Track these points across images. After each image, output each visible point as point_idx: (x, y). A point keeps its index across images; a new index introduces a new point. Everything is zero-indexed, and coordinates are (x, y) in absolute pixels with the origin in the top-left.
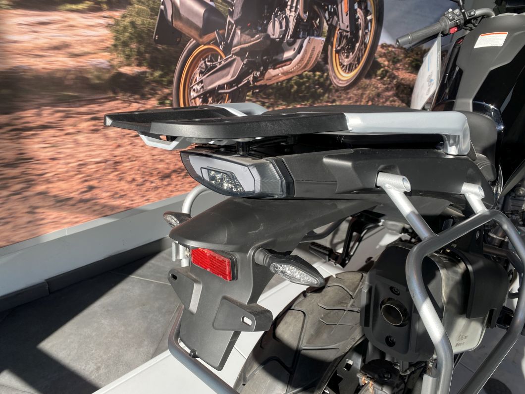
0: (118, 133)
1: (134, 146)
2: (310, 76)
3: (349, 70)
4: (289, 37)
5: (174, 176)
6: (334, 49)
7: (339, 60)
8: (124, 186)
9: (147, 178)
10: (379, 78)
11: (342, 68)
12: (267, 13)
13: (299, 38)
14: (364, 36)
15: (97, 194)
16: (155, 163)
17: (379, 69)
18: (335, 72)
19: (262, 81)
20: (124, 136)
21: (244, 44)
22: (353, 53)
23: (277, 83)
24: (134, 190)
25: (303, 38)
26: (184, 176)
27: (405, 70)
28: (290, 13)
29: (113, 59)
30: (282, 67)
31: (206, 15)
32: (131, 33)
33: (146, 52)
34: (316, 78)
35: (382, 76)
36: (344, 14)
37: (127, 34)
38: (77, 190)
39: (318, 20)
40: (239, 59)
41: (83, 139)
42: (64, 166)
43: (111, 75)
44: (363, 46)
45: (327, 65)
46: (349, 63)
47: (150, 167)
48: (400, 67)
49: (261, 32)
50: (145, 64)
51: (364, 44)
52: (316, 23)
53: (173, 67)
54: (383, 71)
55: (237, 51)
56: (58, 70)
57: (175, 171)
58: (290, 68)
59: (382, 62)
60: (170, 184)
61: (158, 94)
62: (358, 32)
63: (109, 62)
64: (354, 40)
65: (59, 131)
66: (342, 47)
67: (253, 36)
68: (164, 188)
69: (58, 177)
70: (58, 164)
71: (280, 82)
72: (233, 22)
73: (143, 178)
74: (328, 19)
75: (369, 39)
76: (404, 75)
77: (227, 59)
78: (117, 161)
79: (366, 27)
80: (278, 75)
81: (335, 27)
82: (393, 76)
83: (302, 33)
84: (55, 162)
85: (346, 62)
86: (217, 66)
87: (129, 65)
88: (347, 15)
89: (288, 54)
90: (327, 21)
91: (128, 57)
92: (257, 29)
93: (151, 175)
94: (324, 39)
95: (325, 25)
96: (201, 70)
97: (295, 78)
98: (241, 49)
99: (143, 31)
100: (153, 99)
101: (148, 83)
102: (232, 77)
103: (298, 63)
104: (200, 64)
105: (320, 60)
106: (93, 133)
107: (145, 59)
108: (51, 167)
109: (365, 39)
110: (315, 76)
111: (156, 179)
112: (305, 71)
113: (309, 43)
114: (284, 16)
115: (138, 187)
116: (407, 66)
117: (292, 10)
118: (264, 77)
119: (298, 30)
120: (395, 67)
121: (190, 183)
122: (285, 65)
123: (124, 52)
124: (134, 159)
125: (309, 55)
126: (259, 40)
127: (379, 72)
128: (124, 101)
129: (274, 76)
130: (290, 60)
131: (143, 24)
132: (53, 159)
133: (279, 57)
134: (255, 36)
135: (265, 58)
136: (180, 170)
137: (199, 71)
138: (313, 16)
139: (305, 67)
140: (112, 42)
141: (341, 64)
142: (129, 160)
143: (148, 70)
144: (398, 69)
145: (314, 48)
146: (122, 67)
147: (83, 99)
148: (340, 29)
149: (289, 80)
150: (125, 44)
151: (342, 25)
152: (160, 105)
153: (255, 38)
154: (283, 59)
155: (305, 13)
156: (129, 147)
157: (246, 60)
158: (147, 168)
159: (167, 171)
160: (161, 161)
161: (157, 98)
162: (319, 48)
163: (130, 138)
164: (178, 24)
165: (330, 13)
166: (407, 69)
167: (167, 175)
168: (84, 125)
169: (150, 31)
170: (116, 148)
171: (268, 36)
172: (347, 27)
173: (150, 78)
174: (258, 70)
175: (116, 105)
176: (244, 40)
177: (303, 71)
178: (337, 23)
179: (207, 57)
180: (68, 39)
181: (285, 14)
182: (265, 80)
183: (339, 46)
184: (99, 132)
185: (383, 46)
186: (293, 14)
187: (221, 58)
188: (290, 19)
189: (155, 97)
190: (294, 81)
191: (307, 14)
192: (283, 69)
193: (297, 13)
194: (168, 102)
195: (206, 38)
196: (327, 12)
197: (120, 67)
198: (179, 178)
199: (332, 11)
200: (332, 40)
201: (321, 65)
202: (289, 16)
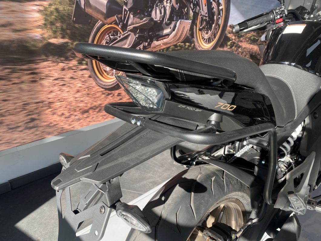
0: (50, 83)
1: (62, 91)
2: (182, 46)
3: (208, 42)
4: (166, 20)
5: (91, 112)
6: (198, 28)
7: (201, 35)
8: (56, 118)
9: (72, 113)
10: (229, 47)
11: (203, 41)
12: (151, 4)
13: (174, 21)
14: (218, 19)
15: (37, 124)
16: (78, 102)
17: (229, 41)
18: (199, 43)
19: (150, 49)
20: (55, 85)
21: (136, 24)
22: (210, 31)
23: (160, 50)
24: (64, 121)
25: (176, 20)
26: (98, 111)
27: (246, 42)
28: (167, 4)
29: (44, 33)
30: (162, 39)
31: (108, 4)
32: (56, 16)
33: (68, 29)
34: (187, 47)
35: (231, 46)
36: (204, 5)
37: (53, 17)
38: (24, 121)
39: (186, 9)
40: (132, 34)
41: (26, 87)
42: (13, 105)
43: (43, 44)
44: (217, 26)
45: (193, 39)
46: (208, 37)
47: (74, 105)
48: (243, 40)
49: (147, 16)
50: (67, 37)
51: (218, 24)
52: (184, 11)
53: (87, 40)
54: (231, 43)
55: (131, 28)
56: (5, 41)
57: (91, 108)
58: (169, 40)
59: (230, 37)
60: (89, 117)
61: (77, 57)
62: (214, 17)
63: (42, 35)
64: (211, 22)
65: (8, 82)
66: (203, 27)
67: (141, 19)
68: (85, 120)
69: (9, 113)
70: (9, 104)
71: (162, 49)
72: (127, 10)
73: (69, 113)
74: (192, 8)
75: (221, 22)
76: (246, 46)
77: (124, 34)
78: (51, 101)
79: (219, 14)
80: (160, 45)
81: (198, 14)
82: (238, 46)
83: (175, 17)
84: (7, 102)
85: (206, 36)
86: (117, 39)
87: (56, 38)
88: (205, 6)
89: (166, 31)
90: (192, 10)
91: (55, 32)
92: (144, 15)
93: (75, 111)
94: (191, 21)
95: (191, 12)
96: (106, 41)
97: (172, 47)
98: (134, 27)
99: (64, 15)
100: (74, 60)
101: (70, 50)
102: (128, 46)
103: (174, 37)
104: (106, 37)
105: (189, 35)
106: (32, 83)
107: (67, 34)
108: (4, 106)
109: (218, 22)
110: (185, 45)
111: (78, 114)
112: (178, 43)
113: (181, 24)
114: (162, 6)
115: (66, 119)
116: (247, 39)
117: (168, 2)
118: (150, 46)
119: (173, 15)
120: (239, 40)
121: (102, 116)
122: (165, 39)
123: (51, 29)
124: (62, 100)
125: (181, 32)
126: (146, 22)
127: (229, 43)
128: (54, 62)
129: (158, 46)
130: (168, 35)
131: (64, 10)
132: (5, 100)
133: (160, 33)
134: (143, 19)
135: (151, 33)
136: (95, 108)
137: (105, 42)
138: (183, 6)
139: (178, 40)
140: (43, 22)
141: (203, 38)
142: (58, 101)
143: (69, 41)
144: (241, 41)
145: (184, 27)
146: (51, 39)
147: (24, 60)
148: (201, 15)
149: (168, 48)
150: (52, 23)
151: (202, 12)
152: (79, 65)
153: (143, 21)
154: (163, 35)
155: (177, 4)
156: (59, 92)
157: (138, 35)
158: (72, 106)
159: (86, 108)
160: (82, 101)
161: (76, 60)
162: (188, 27)
163: (59, 86)
164: (89, 11)
165: (194, 5)
166: (247, 41)
167: (86, 111)
168: (26, 78)
169: (69, 15)
170: (49, 93)
171: (152, 19)
172: (206, 14)
173: (71, 46)
174: (146, 42)
175: (48, 65)
176: (136, 22)
177: (177, 42)
178: (199, 11)
179: (110, 32)
180: (11, 20)
181: (163, 5)
182: (151, 48)
183: (201, 26)
184: (37, 82)
185: (231, 26)
186: (168, 4)
187: (120, 33)
188: (167, 8)
189: (75, 59)
190: (171, 49)
191: (179, 5)
192: (163, 41)
193: (172, 4)
194: (84, 62)
195: (109, 20)
196: (192, 3)
197: (49, 39)
198: (95, 113)
199: (195, 3)
200: (196, 22)
201: (189, 39)
202: (166, 6)
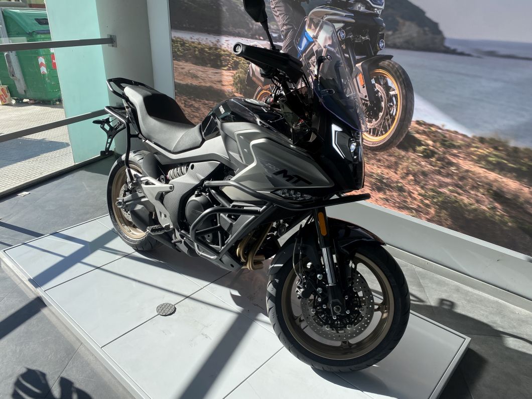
10: (420, 154)
17: (419, 146)
22: (376, 121)
35: (425, 154)
36: (361, 87)
46: (374, 127)
51: (389, 115)
54: (425, 149)
59: (422, 139)
62: (381, 103)
64: (375, 108)
75: (396, 112)
79: (390, 101)
85: (369, 125)
88: (364, 87)
109: (390, 111)
116: (474, 157)
120: (448, 151)
127: (419, 149)
140: (233, 83)
144: (456, 156)
146: (235, 93)
150: (236, 84)
164: (254, 79)
166: (476, 161)
172: (366, 97)
185: (418, 123)
195: (265, 87)
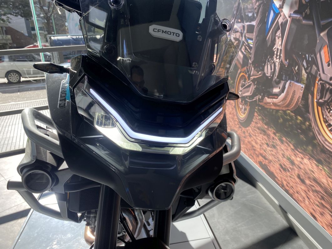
4: (276, 78)
6: (316, 100)
7: (322, 114)
11: (327, 127)
19: (262, 103)
21: (255, 76)
25: (285, 80)
28: (276, 60)
36: (325, 65)
39: (297, 67)
40: (253, 84)
45: (309, 115)
49: (262, 70)
52: (295, 70)
55: (252, 79)
58: (277, 102)
71: (272, 109)
74: (306, 67)
77: (249, 82)
80: (270, 103)
81: (315, 77)
83: (284, 76)
86: (246, 85)
88: (329, 65)
89: (276, 90)
90: (305, 69)
92: (260, 68)
94: (304, 86)
95: (304, 72)
96: (241, 85)
97: (280, 112)
102: (250, 94)
103: (282, 100)
105: (300, 105)
110: (297, 119)
113: (290, 86)
117: (277, 57)
119: (282, 73)
122: (274, 98)
125: (291, 97)
130: (277, 95)
133: (270, 90)
135: (263, 88)
138: (293, 63)
139: (288, 105)
141: (325, 121)
145: (295, 92)
148: (321, 79)
149: (277, 111)
151: (322, 75)
154: (273, 93)
157: (256, 86)
165: (308, 62)
172: (330, 80)
174: (260, 95)
176: (255, 74)
177: (286, 109)
178: (316, 72)
179: (243, 79)
181: (273, 60)
183: (321, 98)
188: (276, 64)
191: (287, 61)
193: (281, 60)
195: (243, 70)
196: (305, 60)
199: (310, 60)
200: (312, 90)
202: (276, 62)
